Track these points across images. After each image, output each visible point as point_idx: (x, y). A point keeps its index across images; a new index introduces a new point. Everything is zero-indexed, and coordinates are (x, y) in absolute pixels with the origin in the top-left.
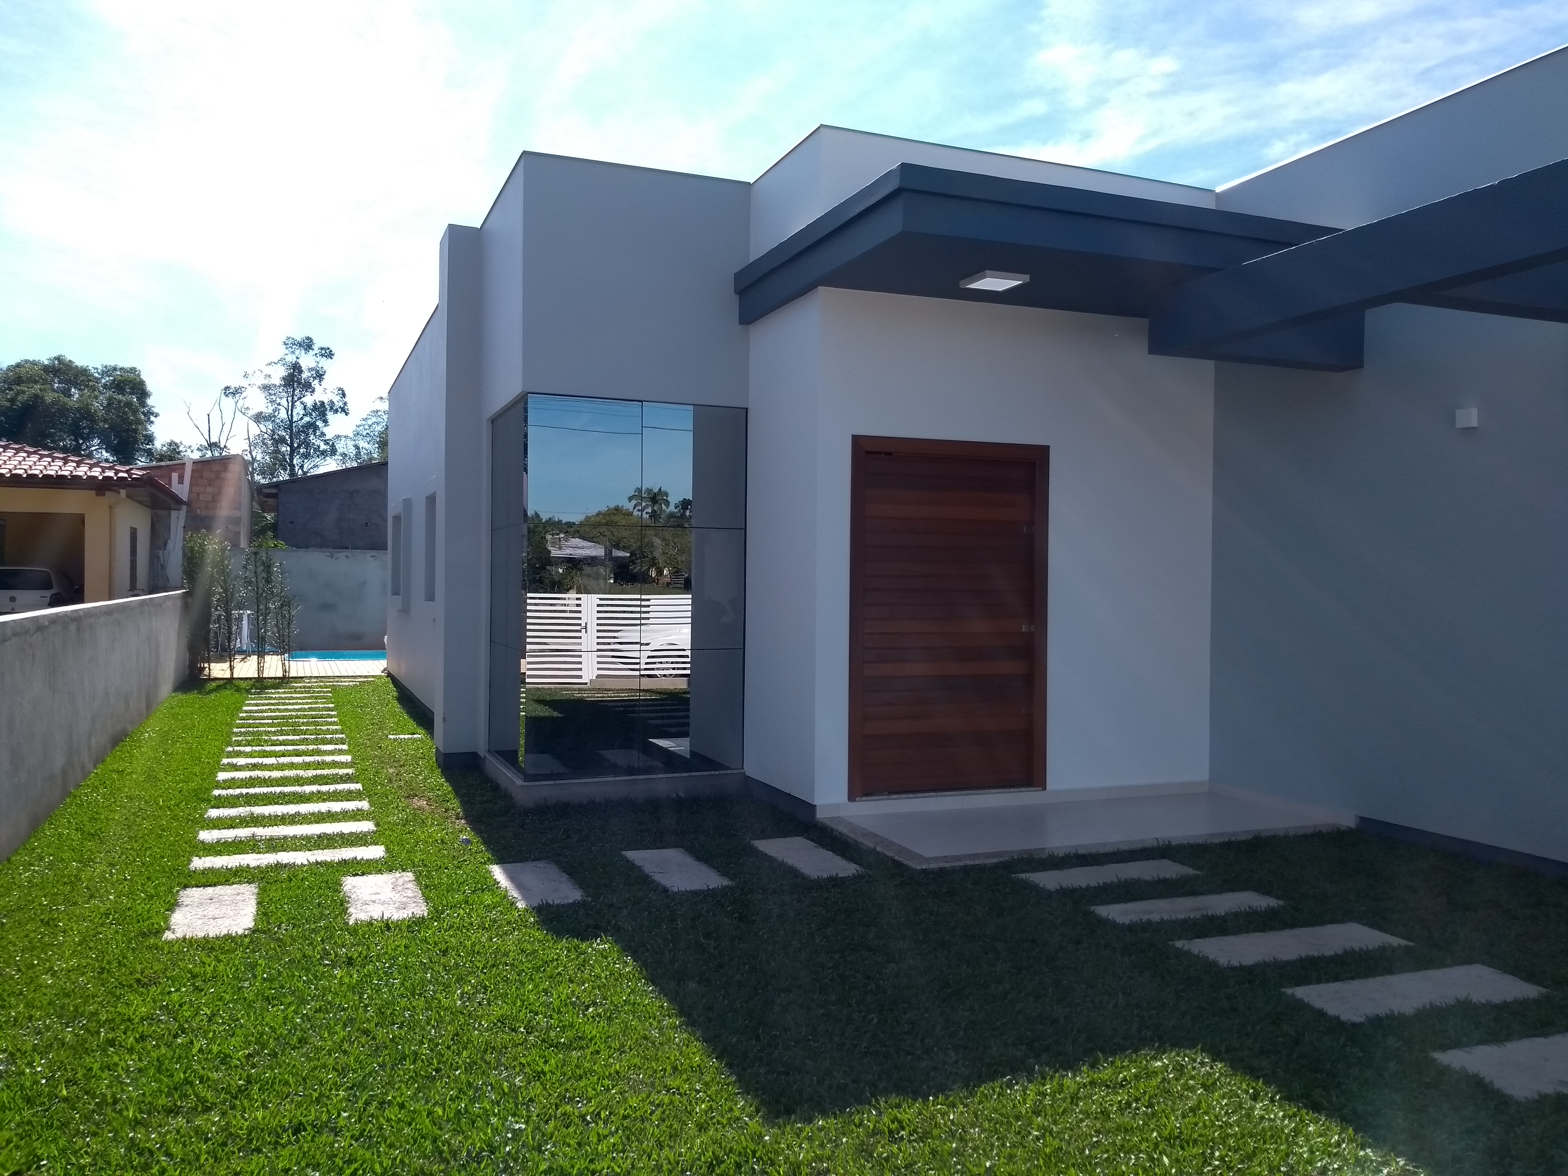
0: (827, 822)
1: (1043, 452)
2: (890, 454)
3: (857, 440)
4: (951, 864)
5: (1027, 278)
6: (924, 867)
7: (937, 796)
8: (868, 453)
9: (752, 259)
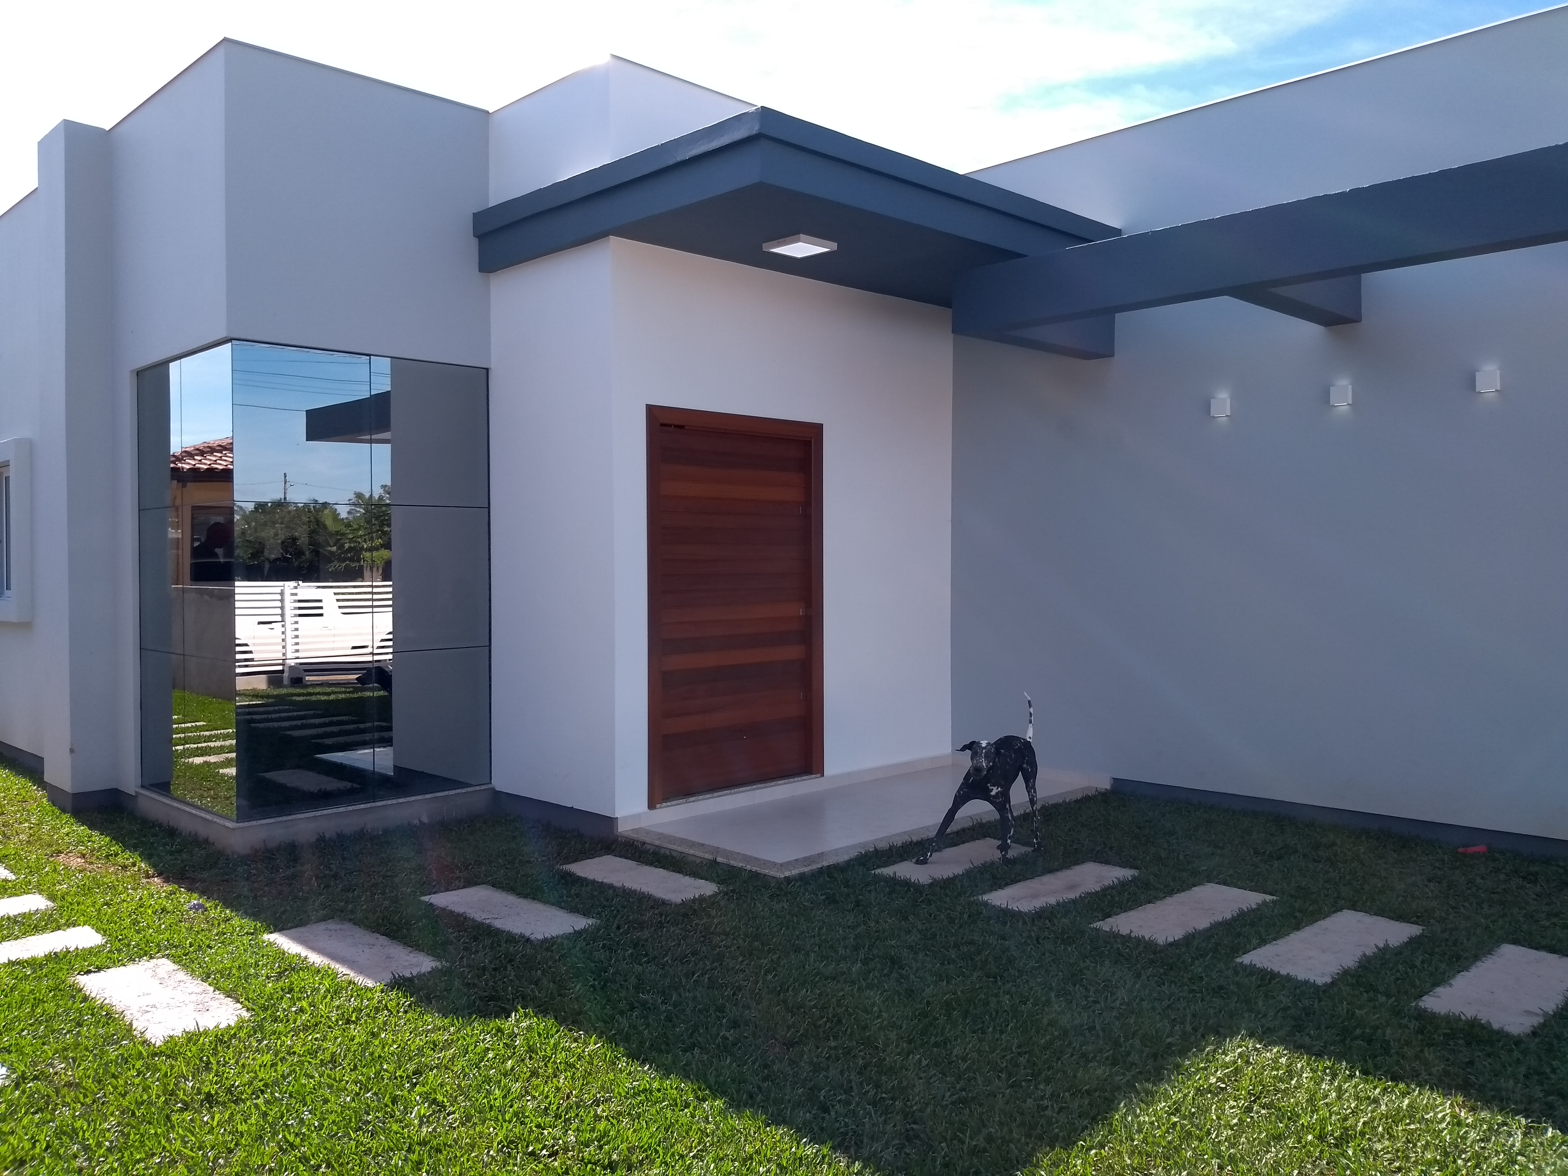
0: (635, 836)
1: (817, 430)
2: (681, 427)
3: (654, 413)
4: (809, 868)
5: (834, 246)
6: (787, 874)
7: (731, 794)
8: (662, 425)
9: (492, 203)
